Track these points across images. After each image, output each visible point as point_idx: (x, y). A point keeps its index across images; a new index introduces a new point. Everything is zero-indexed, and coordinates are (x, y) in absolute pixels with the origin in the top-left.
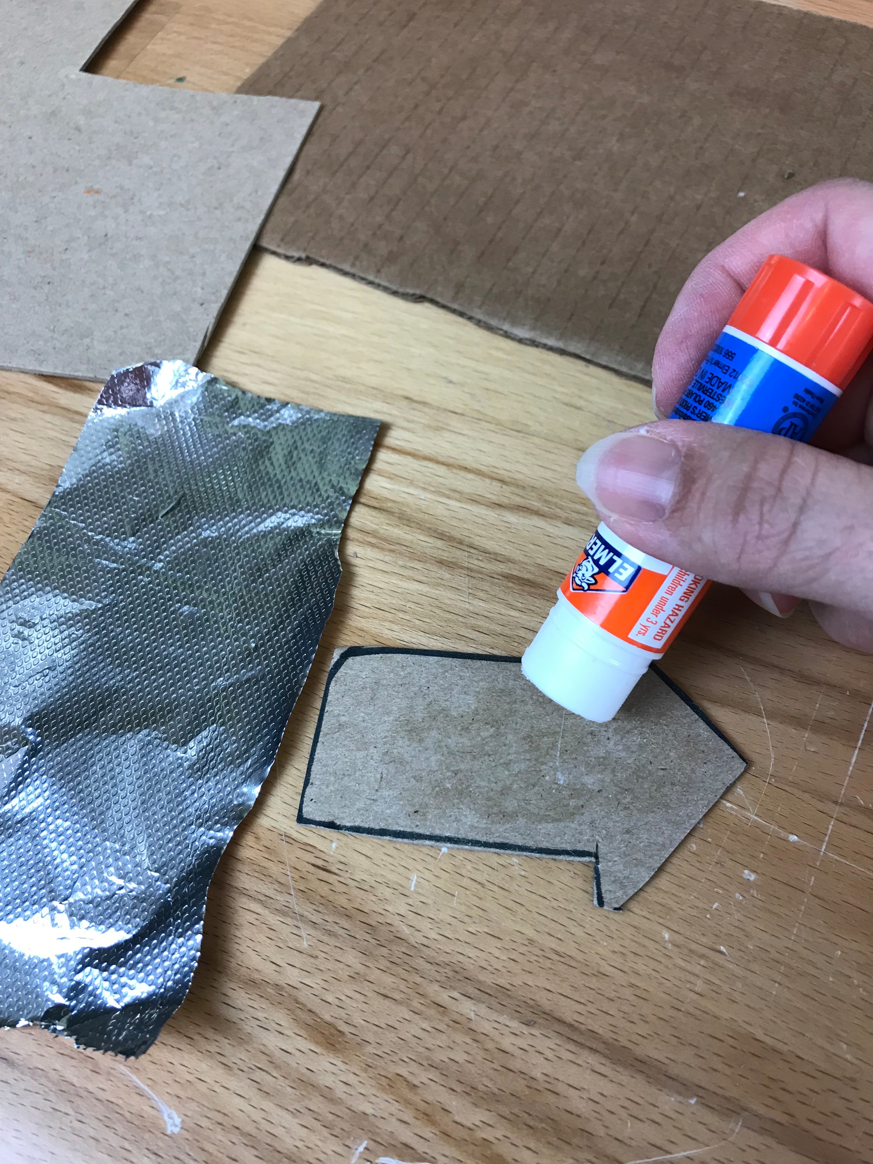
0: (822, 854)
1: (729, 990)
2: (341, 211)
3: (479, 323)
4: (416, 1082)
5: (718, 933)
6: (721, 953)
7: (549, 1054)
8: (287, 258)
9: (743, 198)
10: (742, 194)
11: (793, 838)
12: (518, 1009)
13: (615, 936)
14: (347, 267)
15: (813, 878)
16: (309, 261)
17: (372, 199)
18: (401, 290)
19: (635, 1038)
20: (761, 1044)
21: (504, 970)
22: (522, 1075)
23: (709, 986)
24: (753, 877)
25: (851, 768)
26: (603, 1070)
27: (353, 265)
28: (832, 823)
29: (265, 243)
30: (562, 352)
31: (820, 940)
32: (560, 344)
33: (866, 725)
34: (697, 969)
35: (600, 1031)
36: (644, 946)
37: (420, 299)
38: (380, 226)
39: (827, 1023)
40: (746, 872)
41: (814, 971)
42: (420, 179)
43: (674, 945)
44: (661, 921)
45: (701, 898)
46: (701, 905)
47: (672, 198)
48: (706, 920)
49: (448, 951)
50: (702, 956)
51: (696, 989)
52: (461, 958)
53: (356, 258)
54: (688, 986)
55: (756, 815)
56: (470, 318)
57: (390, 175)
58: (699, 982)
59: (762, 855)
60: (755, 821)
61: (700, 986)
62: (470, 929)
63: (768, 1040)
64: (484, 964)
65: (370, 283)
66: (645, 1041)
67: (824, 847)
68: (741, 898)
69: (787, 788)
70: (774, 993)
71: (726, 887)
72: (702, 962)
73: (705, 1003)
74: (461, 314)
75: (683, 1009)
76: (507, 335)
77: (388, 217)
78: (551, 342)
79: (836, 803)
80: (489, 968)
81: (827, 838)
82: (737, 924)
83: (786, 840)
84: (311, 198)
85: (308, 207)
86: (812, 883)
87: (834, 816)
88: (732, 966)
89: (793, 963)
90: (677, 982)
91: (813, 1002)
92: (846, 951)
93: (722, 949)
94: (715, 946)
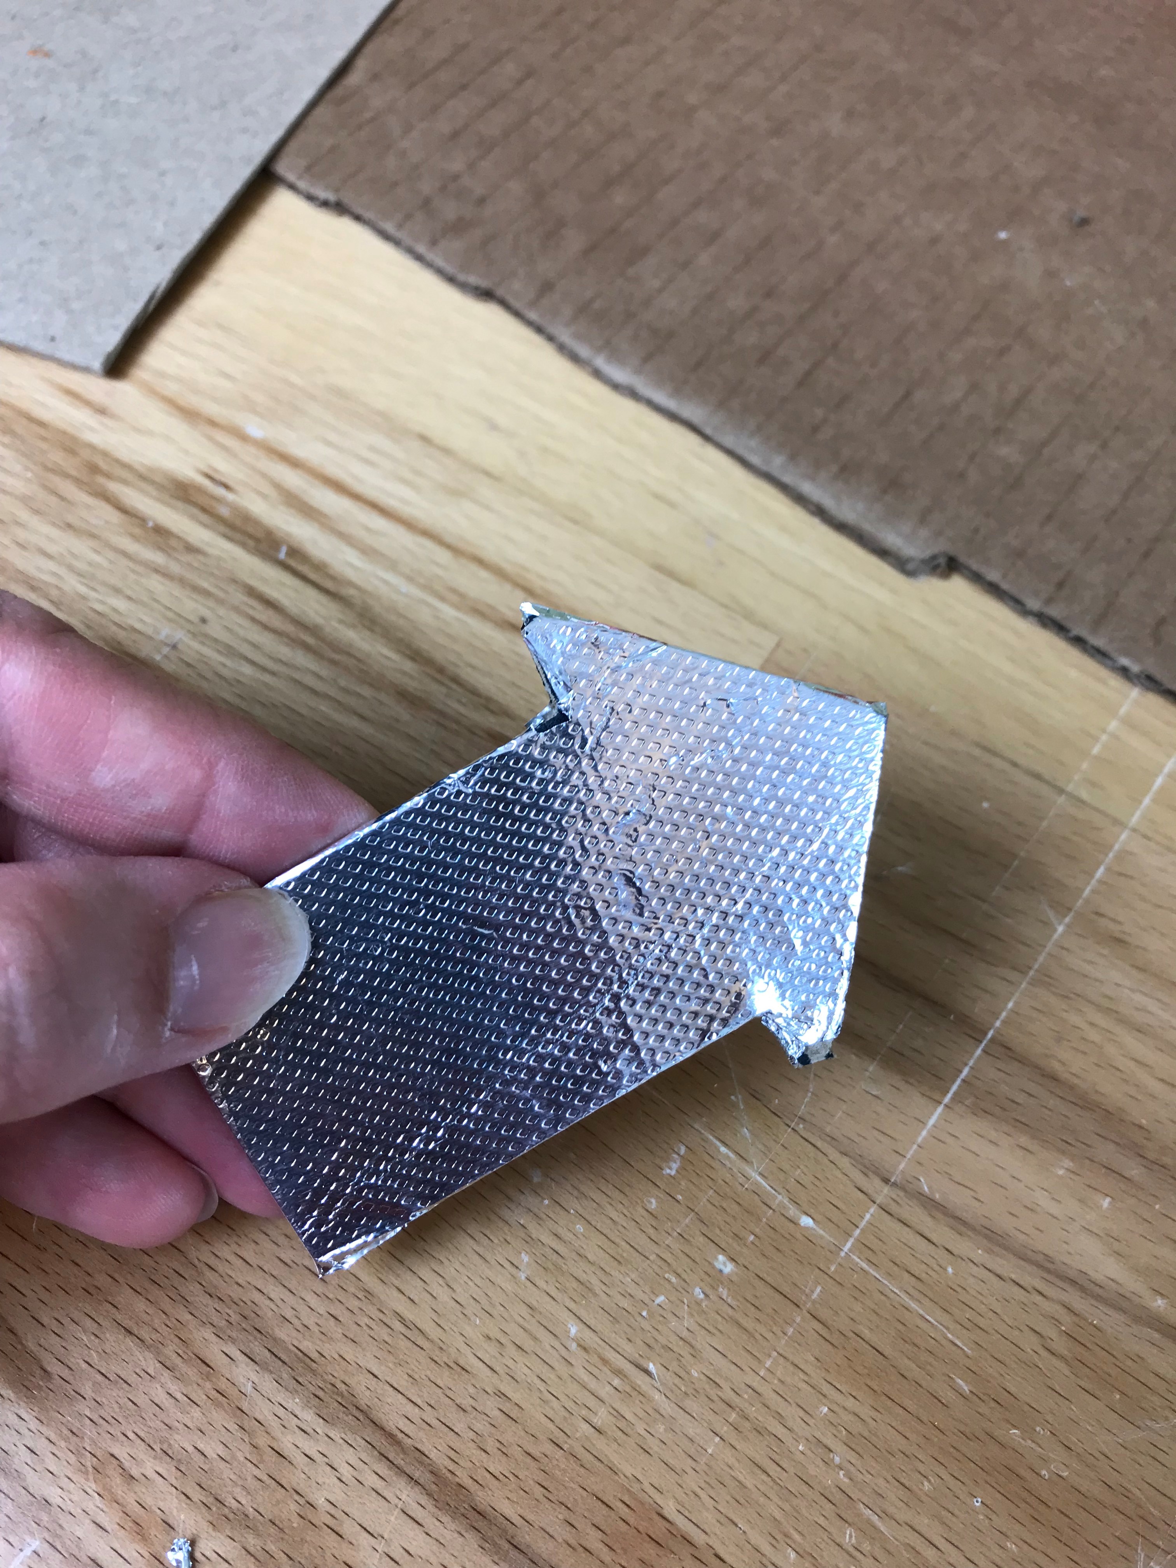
0: (843, 1254)
1: (643, 1433)
2: (405, 144)
3: (561, 348)
4: (135, 1472)
5: (651, 1342)
6: (647, 1372)
7: (346, 1472)
8: (310, 198)
9: (1004, 242)
10: (1003, 235)
11: (806, 1221)
12: (321, 1394)
13: (494, 1312)
14: (389, 227)
15: (819, 1289)
16: (339, 208)
17: (455, 135)
18: (461, 277)
19: (481, 1475)
20: (668, 1525)
21: (315, 1329)
22: (297, 1497)
23: (614, 1420)
24: (728, 1268)
25: (924, 1133)
26: (419, 1513)
27: (400, 226)
28: (872, 1210)
29: (282, 168)
30: (673, 417)
31: (804, 1386)
32: (671, 404)
33: (966, 1071)
34: (605, 1391)
35: (433, 1454)
36: (535, 1339)
37: (486, 295)
38: (456, 177)
39: (778, 1514)
40: (721, 1258)
41: (780, 1431)
42: (535, 121)
43: (579, 1345)
44: (572, 1306)
45: (641, 1283)
46: (639, 1295)
47: (897, 220)
48: (639, 1319)
49: (240, 1281)
50: (618, 1373)
51: (596, 1421)
52: (257, 1297)
53: (408, 217)
54: (584, 1412)
55: (760, 1174)
56: (551, 338)
57: (493, 104)
58: (603, 1412)
59: (752, 1238)
60: (757, 1183)
61: (602, 1417)
62: (282, 1256)
63: (681, 1522)
64: (289, 1314)
65: (419, 258)
66: (496, 1482)
67: (849, 1245)
68: (702, 1296)
69: (819, 1144)
70: (710, 1451)
71: (684, 1276)
72: (616, 1382)
73: (600, 1445)
74: (539, 330)
75: (565, 1447)
76: (597, 374)
77: (471, 166)
78: (660, 397)
79: (886, 1181)
80: (295, 1321)
81: (858, 1232)
82: (685, 1334)
83: (795, 1223)
84: (368, 115)
85: (360, 127)
86: (815, 1296)
87: (878, 1202)
88: (657, 1396)
89: (752, 1411)
90: (569, 1404)
91: (764, 1477)
92: (836, 1408)
93: (651, 1367)
94: (642, 1362)
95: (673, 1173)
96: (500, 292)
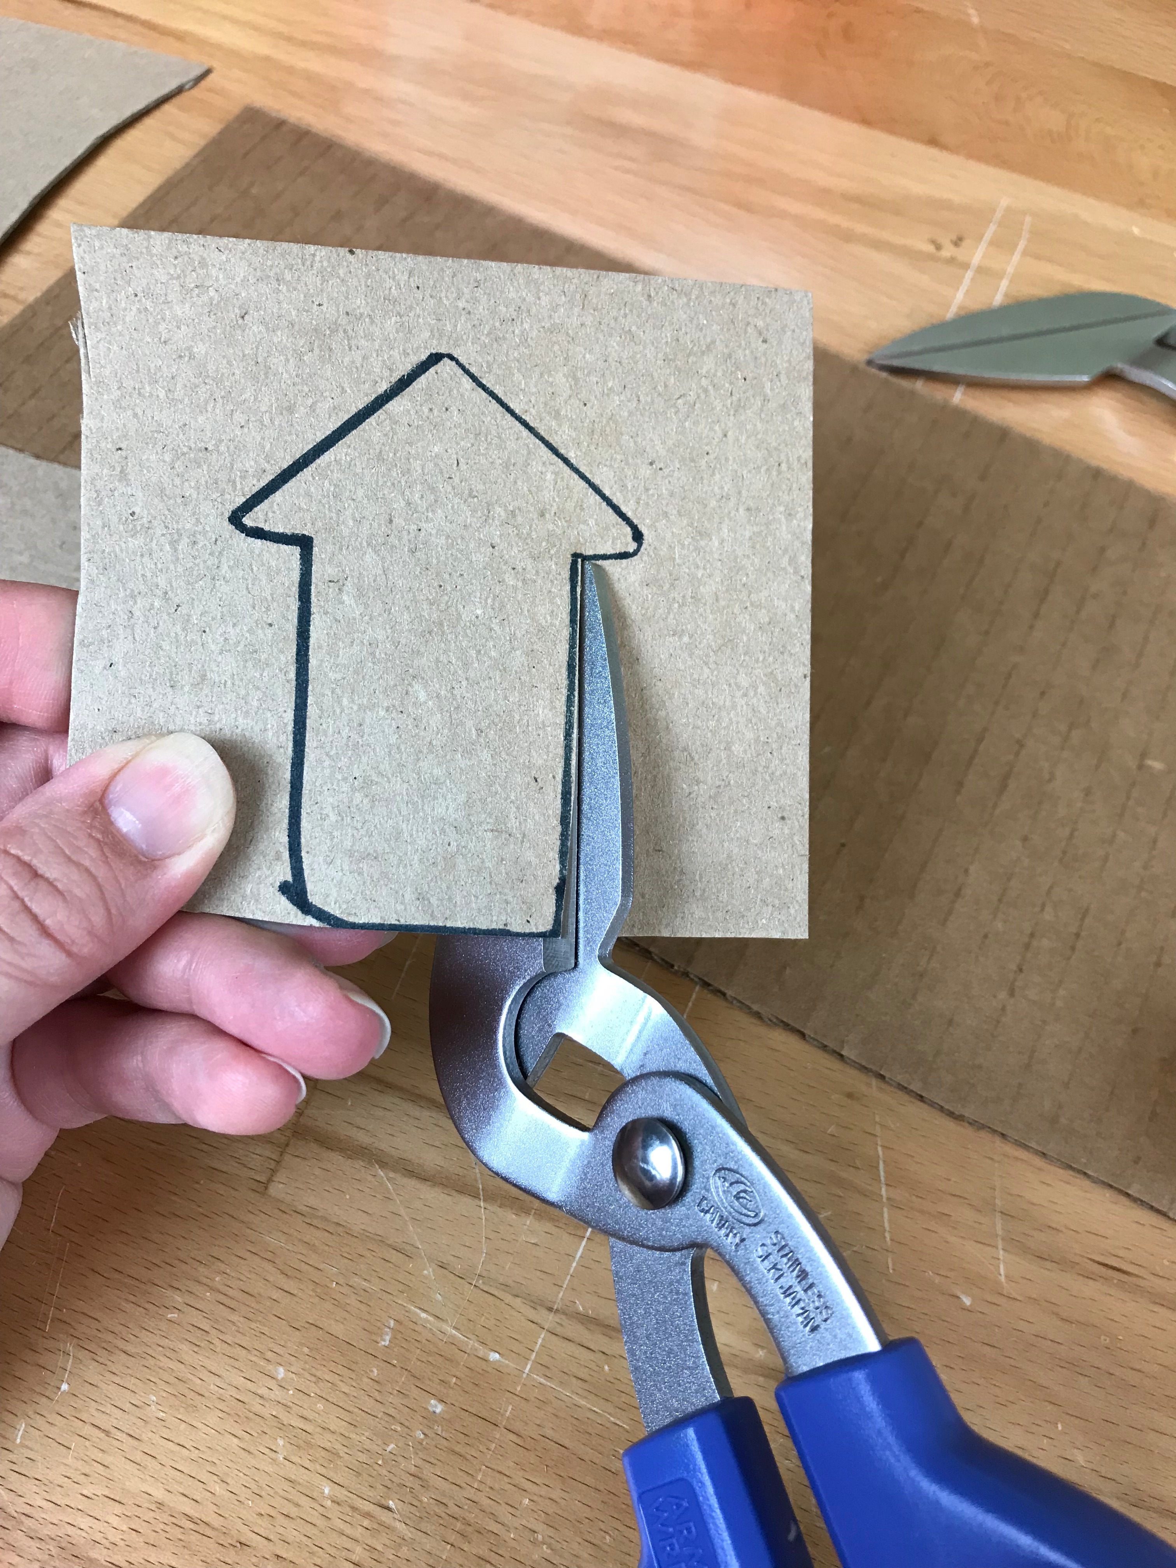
0: (525, 1375)
1: (392, 1557)
5: (389, 1485)
6: (389, 1509)
11: (494, 1357)
13: (263, 1494)
15: (510, 1408)
21: (122, 1543)
23: (368, 1554)
24: (439, 1408)
25: (574, 1264)
28: (542, 1336)
31: (509, 1487)
34: (358, 1532)
36: (297, 1505)
40: (433, 1402)
41: (495, 1527)
43: (333, 1501)
44: (323, 1471)
45: (374, 1438)
46: (375, 1448)
48: (376, 1467)
49: (55, 1522)
50: (367, 1515)
51: (354, 1557)
52: (70, 1530)
54: (345, 1553)
55: (455, 1328)
58: (358, 1549)
59: (454, 1379)
60: (453, 1336)
61: (357, 1554)
62: (85, 1492)
64: (98, 1537)
67: (529, 1367)
68: (422, 1436)
69: (496, 1293)
70: (444, 1557)
71: (407, 1424)
72: (366, 1523)
79: (550, 1309)
80: (104, 1541)
81: (534, 1355)
82: (413, 1470)
83: (486, 1361)
86: (508, 1414)
87: (546, 1327)
88: (398, 1524)
89: (471, 1517)
90: (333, 1551)
92: (535, 1498)
93: (391, 1504)
94: (383, 1502)
95: (387, 1343)
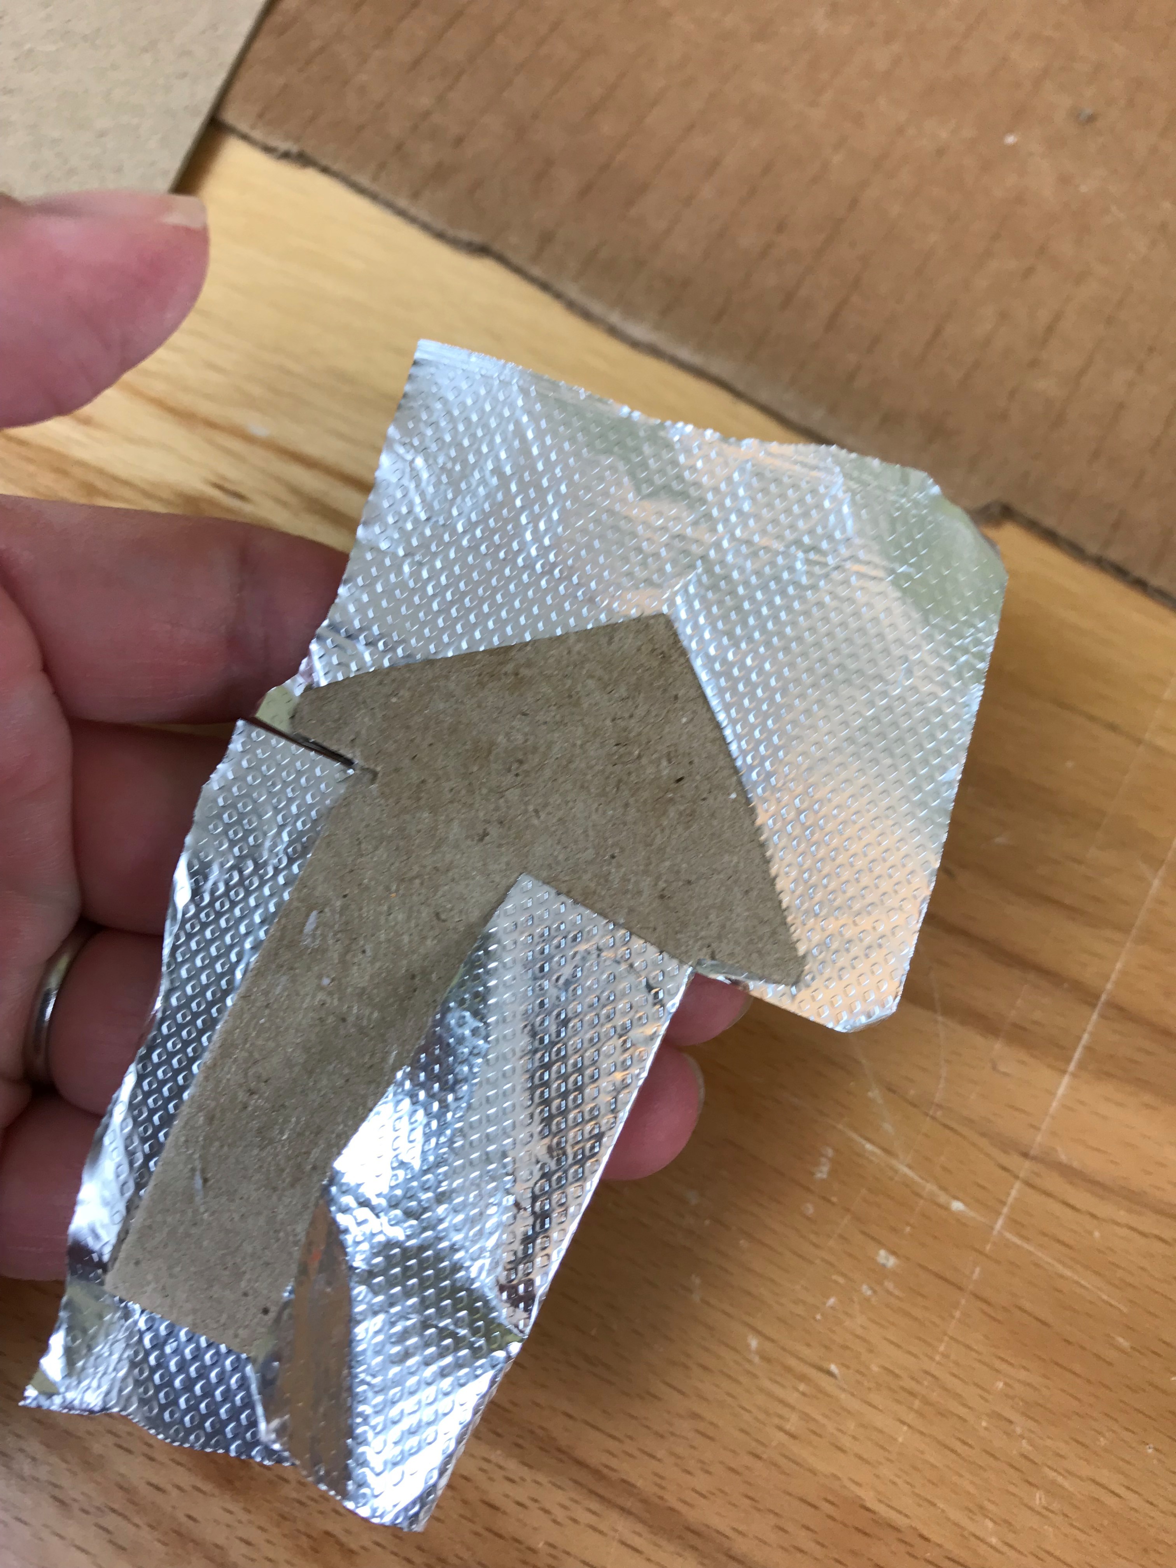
0: (995, 1233)
1: (835, 1432)
2: (363, 77)
3: (571, 306)
4: (354, 1546)
5: (829, 1344)
6: (830, 1374)
7: (560, 1514)
8: (268, 149)
9: (1013, 147)
10: (1010, 139)
11: (957, 1206)
12: (520, 1441)
13: (676, 1339)
14: (364, 180)
15: (978, 1269)
16: (303, 160)
17: (416, 63)
18: (451, 232)
19: (690, 1496)
20: (871, 1515)
22: (517, 1545)
23: (806, 1424)
24: (891, 1262)
25: (1055, 1104)
26: (637, 1542)
27: (375, 178)
28: (1017, 1186)
29: (230, 116)
30: (699, 373)
31: (977, 1365)
32: (697, 360)
33: (1086, 1037)
34: (793, 1398)
35: (639, 1483)
36: (718, 1357)
37: (481, 250)
38: (427, 114)
39: (972, 1490)
40: (882, 1253)
41: (962, 1411)
42: (500, 39)
43: (762, 1358)
44: (748, 1320)
45: (811, 1288)
46: (811, 1300)
47: (900, 130)
48: (814, 1323)
50: (802, 1378)
51: (788, 1427)
53: (382, 166)
54: (776, 1421)
55: (907, 1165)
56: (558, 296)
57: (450, 24)
58: (794, 1417)
59: (908, 1229)
60: (905, 1175)
61: (793, 1423)
63: (881, 1509)
65: (401, 213)
66: (703, 1501)
67: (1000, 1223)
68: (869, 1293)
69: (958, 1129)
70: (901, 1440)
71: (850, 1275)
72: (802, 1387)
73: (796, 1449)
74: (544, 287)
75: (765, 1456)
76: (613, 332)
77: (440, 99)
78: (685, 354)
79: (1025, 1155)
81: (1005, 1210)
82: (859, 1331)
83: (946, 1208)
84: (315, 45)
85: (308, 62)
86: (975, 1277)
87: (1022, 1177)
88: (843, 1396)
89: (934, 1396)
90: (762, 1416)
91: (954, 1456)
92: (1010, 1381)
93: (833, 1368)
94: (825, 1365)
95: (825, 1176)
96: (497, 247)
